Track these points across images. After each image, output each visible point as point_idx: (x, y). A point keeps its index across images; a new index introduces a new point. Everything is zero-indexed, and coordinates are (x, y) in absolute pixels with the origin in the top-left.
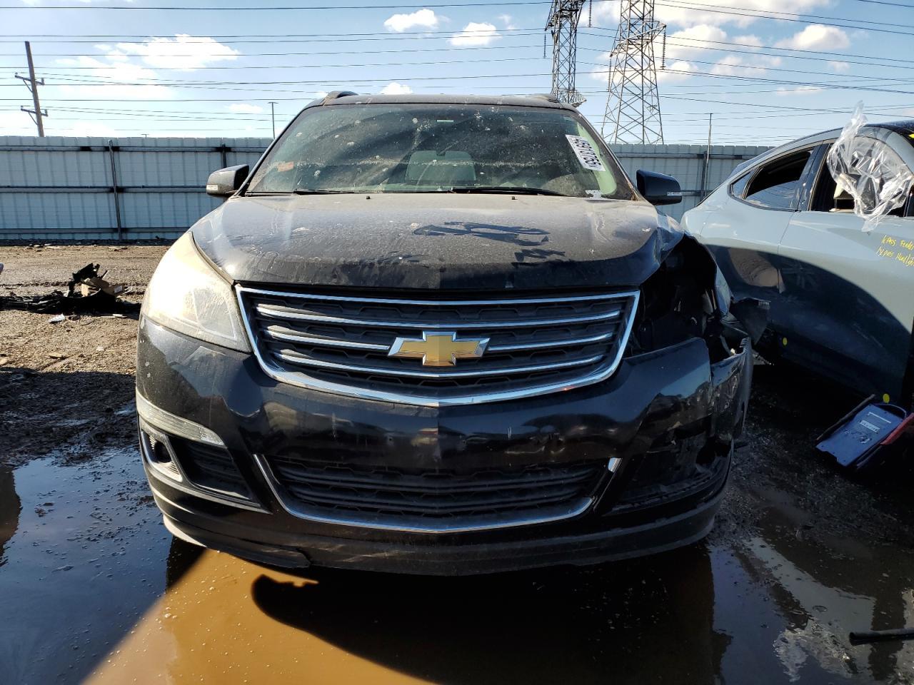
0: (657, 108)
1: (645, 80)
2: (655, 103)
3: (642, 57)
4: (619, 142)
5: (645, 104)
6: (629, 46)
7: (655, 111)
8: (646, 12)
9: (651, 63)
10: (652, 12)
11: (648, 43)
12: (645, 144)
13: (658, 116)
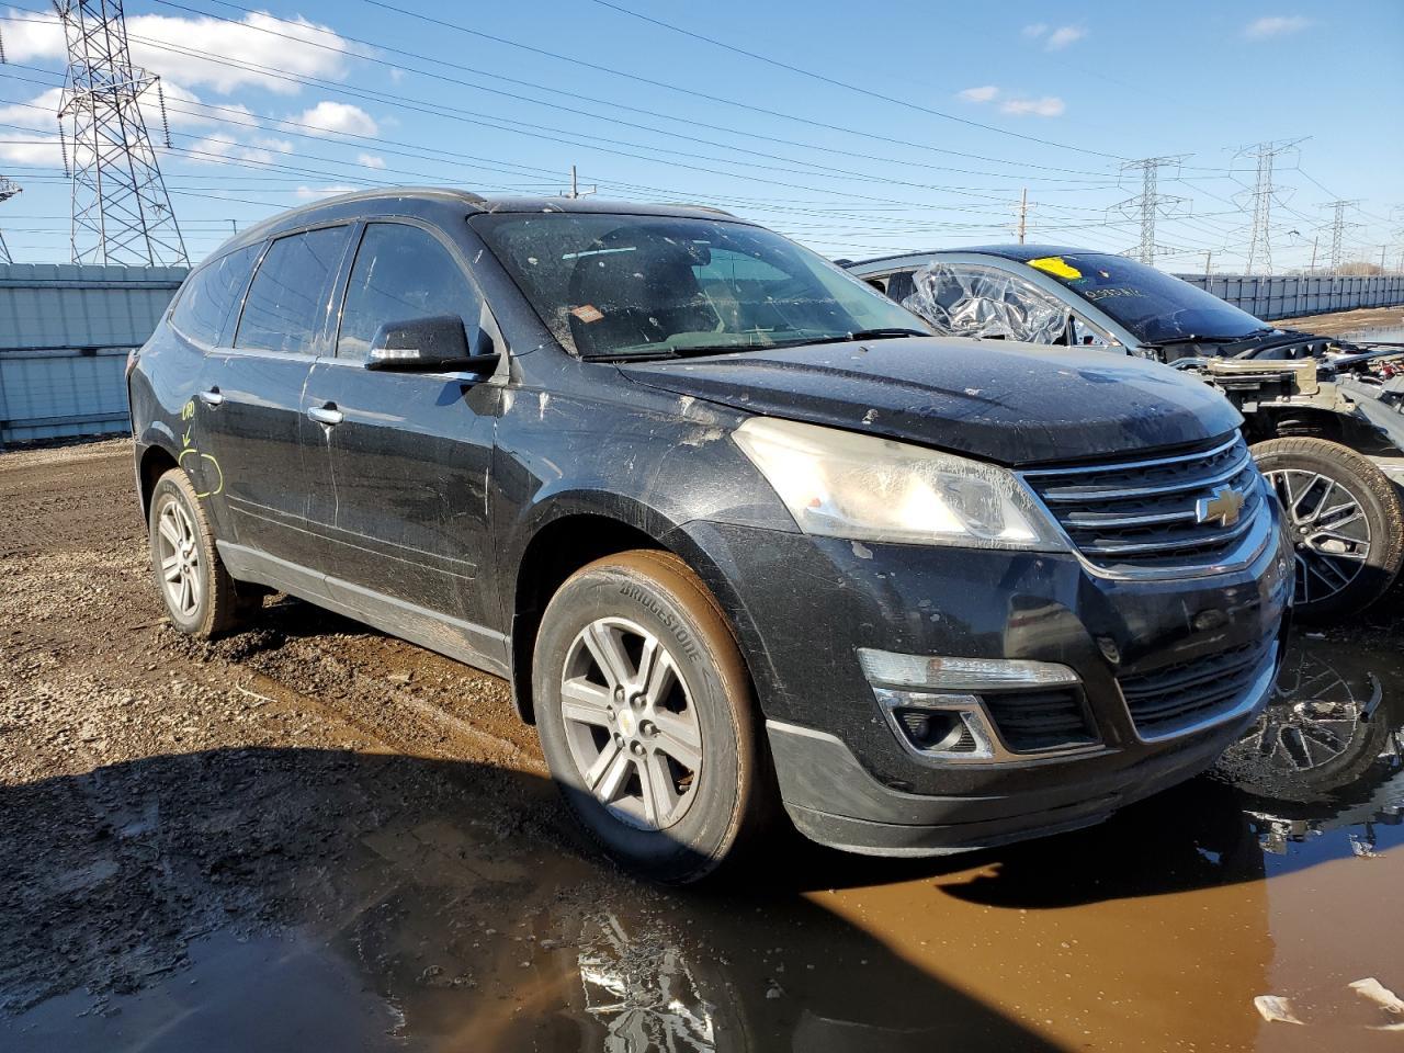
0: (168, 208)
1: (134, 161)
2: (161, 200)
3: (122, 124)
4: (110, 262)
5: (143, 201)
6: (97, 104)
7: (164, 215)
8: (114, 51)
9: (142, 135)
10: (125, 52)
11: (128, 102)
12: (155, 265)
13: (171, 222)
